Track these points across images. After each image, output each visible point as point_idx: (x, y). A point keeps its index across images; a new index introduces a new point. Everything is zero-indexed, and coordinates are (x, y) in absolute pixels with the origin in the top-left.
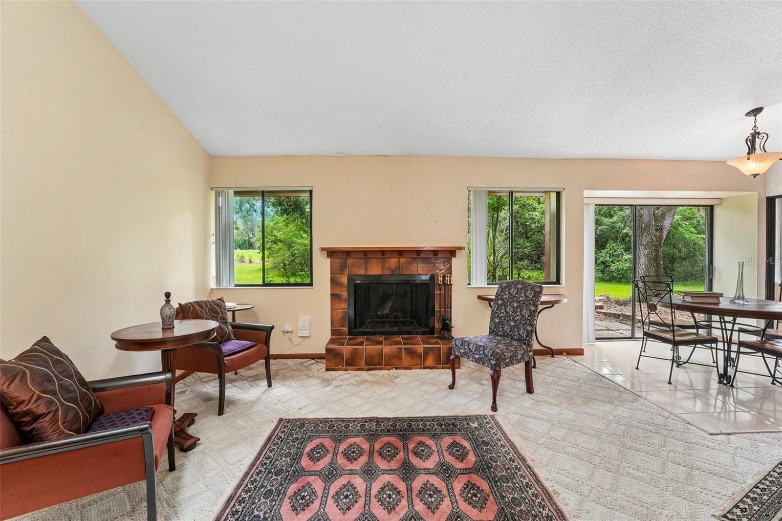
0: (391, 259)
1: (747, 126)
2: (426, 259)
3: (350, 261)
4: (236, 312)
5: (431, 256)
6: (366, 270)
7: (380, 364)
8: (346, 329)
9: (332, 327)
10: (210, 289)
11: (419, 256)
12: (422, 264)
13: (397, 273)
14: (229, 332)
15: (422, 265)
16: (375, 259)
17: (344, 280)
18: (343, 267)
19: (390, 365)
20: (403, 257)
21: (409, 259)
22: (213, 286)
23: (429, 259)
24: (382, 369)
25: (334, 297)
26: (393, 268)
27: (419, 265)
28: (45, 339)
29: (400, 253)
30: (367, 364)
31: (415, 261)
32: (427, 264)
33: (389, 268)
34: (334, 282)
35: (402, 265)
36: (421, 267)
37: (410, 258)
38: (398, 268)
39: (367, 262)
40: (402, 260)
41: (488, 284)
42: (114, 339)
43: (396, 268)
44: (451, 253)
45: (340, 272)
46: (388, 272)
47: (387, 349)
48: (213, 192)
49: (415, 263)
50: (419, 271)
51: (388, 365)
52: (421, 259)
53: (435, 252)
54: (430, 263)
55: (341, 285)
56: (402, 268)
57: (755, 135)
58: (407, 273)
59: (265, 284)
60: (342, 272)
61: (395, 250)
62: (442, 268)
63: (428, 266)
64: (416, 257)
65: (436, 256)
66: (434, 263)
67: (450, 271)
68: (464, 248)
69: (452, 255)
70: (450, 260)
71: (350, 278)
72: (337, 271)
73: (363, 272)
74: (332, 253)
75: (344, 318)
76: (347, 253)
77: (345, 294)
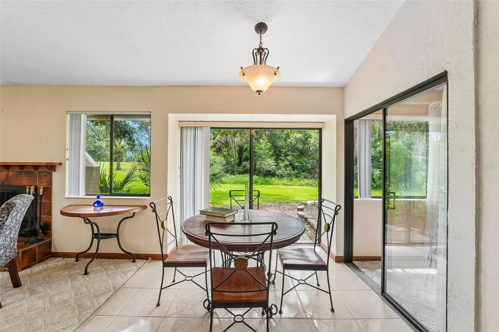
2: (30, 173)
5: (33, 170)
11: (23, 170)
12: (26, 176)
13: (6, 184)
15: (26, 178)
20: (10, 170)
21: (16, 172)
23: (32, 173)
26: (3, 179)
27: (24, 178)
29: (7, 167)
31: (20, 174)
32: (29, 177)
35: (10, 177)
38: (7, 179)
40: (10, 173)
41: (86, 195)
43: (5, 179)
44: (51, 167)
50: (24, 182)
52: (26, 173)
53: (36, 167)
54: (33, 176)
56: (10, 180)
57: (260, 50)
58: (14, 184)
61: (17, 164)
62: (44, 180)
63: (32, 178)
64: (20, 171)
65: (37, 170)
66: (36, 176)
67: (49, 183)
68: (60, 164)
69: (51, 170)
70: (49, 174)
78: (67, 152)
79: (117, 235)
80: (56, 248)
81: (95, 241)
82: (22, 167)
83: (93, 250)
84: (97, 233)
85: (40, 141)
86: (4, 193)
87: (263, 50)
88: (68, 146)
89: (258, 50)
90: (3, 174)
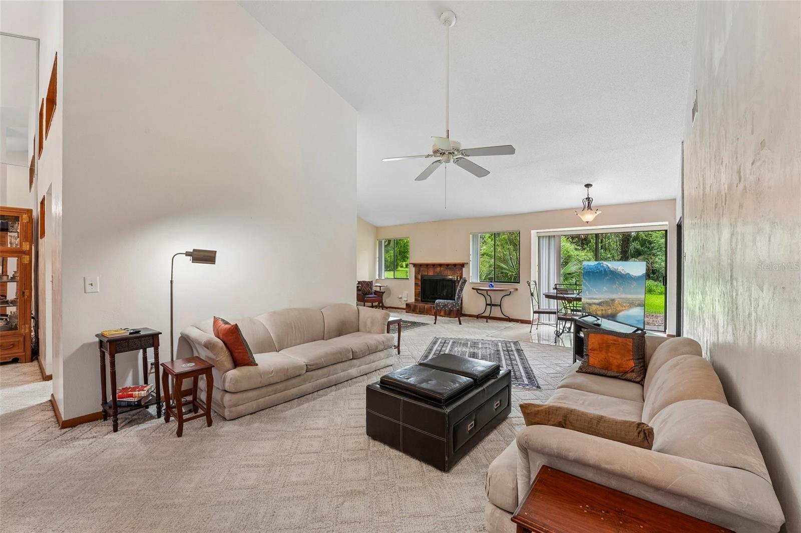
1: (583, 193)
2: (451, 269)
3: (422, 269)
4: (381, 287)
6: (428, 273)
7: (424, 312)
8: (420, 298)
9: (415, 297)
12: (449, 270)
13: (439, 275)
14: (371, 292)
16: (431, 268)
17: (420, 277)
18: (419, 271)
22: (377, 278)
24: (424, 314)
25: (416, 284)
29: (441, 265)
30: (419, 312)
32: (451, 271)
33: (437, 272)
34: (416, 278)
36: (449, 272)
37: (445, 268)
39: (428, 269)
40: (442, 269)
41: (481, 282)
44: (462, 265)
46: (436, 274)
47: (426, 306)
48: (378, 242)
49: (447, 270)
50: (448, 274)
51: (427, 313)
52: (449, 268)
53: (455, 265)
55: (418, 279)
57: (588, 199)
58: (443, 275)
59: (394, 278)
60: (419, 274)
62: (458, 272)
65: (455, 267)
66: (454, 270)
67: (461, 274)
68: (467, 263)
69: (463, 267)
70: (461, 269)
71: (422, 276)
72: (417, 273)
73: (426, 274)
74: (415, 265)
75: (419, 294)
76: (421, 265)
77: (420, 283)
78: (471, 257)
79: (500, 306)
80: (464, 311)
81: (489, 307)
83: (487, 314)
86: (438, 280)
87: (589, 198)
88: (471, 253)
89: (587, 199)
90: (438, 269)
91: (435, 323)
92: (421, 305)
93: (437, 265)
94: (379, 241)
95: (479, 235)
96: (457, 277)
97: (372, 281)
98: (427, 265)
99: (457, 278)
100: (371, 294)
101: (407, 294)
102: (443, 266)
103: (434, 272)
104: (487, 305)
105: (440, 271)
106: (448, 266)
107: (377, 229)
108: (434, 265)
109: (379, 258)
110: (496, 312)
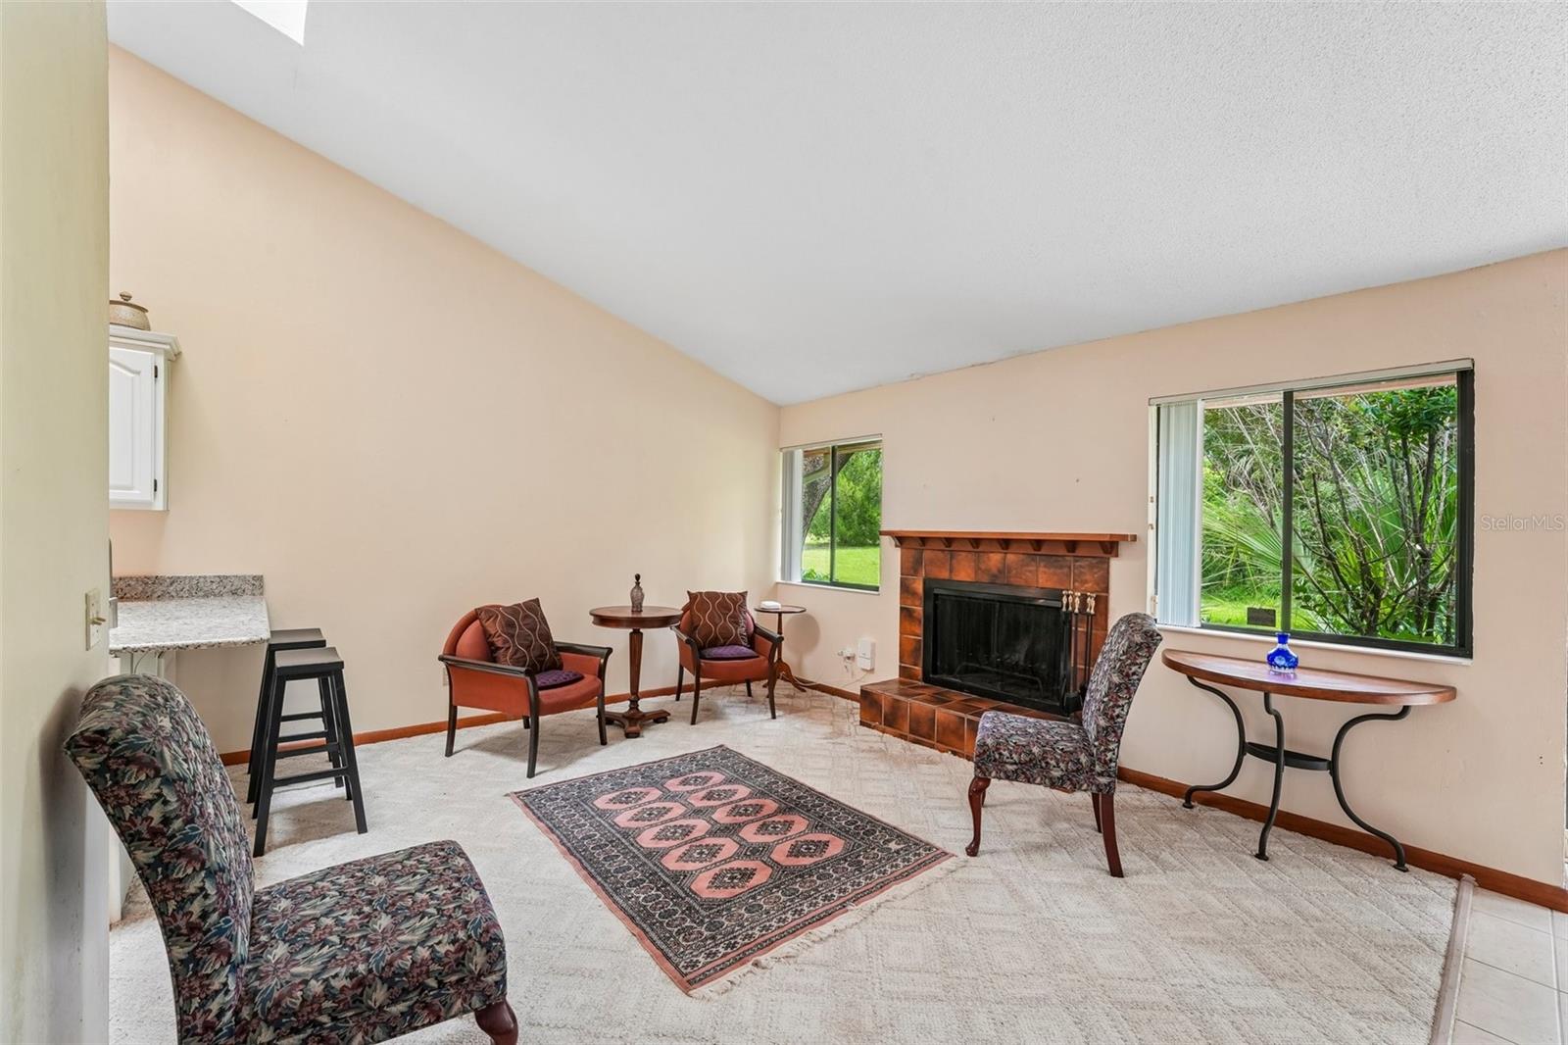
0: (991, 555)
2: (1054, 558)
3: (927, 555)
4: (783, 615)
5: (1063, 552)
6: (952, 571)
7: (930, 737)
8: (919, 669)
9: (901, 662)
10: (772, 585)
11: (1039, 550)
12: (1045, 566)
13: (1000, 581)
14: (736, 634)
15: (1046, 570)
16: (964, 554)
17: (919, 587)
18: (918, 562)
19: (946, 745)
20: (1009, 551)
21: (1021, 556)
22: (778, 579)
23: (1060, 559)
24: (932, 746)
25: (906, 613)
26: (995, 571)
27: (1041, 569)
28: (537, 601)
29: (1005, 543)
30: (912, 731)
31: (1033, 560)
32: (1056, 567)
33: (987, 571)
34: (905, 589)
35: (1010, 566)
36: (1045, 573)
37: (1023, 554)
39: (952, 558)
40: (1011, 557)
41: (1203, 626)
42: (591, 614)
43: (999, 570)
44: (1109, 546)
45: (912, 572)
46: (986, 579)
47: (942, 713)
48: (777, 454)
49: (1033, 563)
50: (1040, 581)
51: (941, 743)
52: (1043, 557)
53: (1072, 545)
54: (1061, 567)
55: (914, 594)
56: (1010, 573)
58: (1019, 584)
59: (831, 583)
60: (916, 572)
61: (995, 537)
62: (1088, 577)
63: (1059, 571)
64: (1033, 552)
65: (1073, 551)
66: (1070, 567)
67: (1103, 586)
68: (1134, 538)
69: (1110, 553)
70: (1103, 563)
71: (928, 583)
72: (909, 570)
73: (945, 575)
74: (901, 539)
75: (917, 650)
76: (924, 540)
77: (919, 610)
78: (1154, 507)
79: (1332, 766)
81: (1260, 763)
82: (1038, 543)
84: (1275, 746)
85: (1078, 481)
86: (993, 601)
88: (1152, 491)
90: (995, 559)
91: (973, 851)
92: (918, 705)
93: (990, 541)
94: (785, 455)
95: (1201, 406)
96: (1084, 598)
97: (743, 595)
98: (949, 541)
99: (1084, 604)
100: (736, 643)
101: (873, 645)
102: (1013, 547)
103: (977, 569)
104: (1245, 748)
105: (1004, 570)
106: (1038, 545)
107: (777, 412)
108: (976, 542)
109: (784, 510)
110: (1307, 795)
